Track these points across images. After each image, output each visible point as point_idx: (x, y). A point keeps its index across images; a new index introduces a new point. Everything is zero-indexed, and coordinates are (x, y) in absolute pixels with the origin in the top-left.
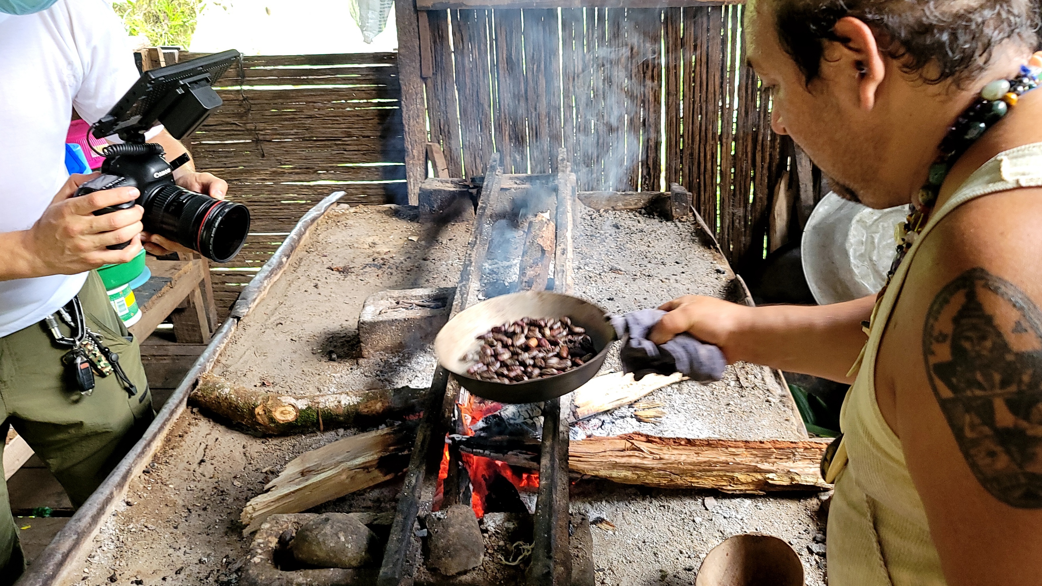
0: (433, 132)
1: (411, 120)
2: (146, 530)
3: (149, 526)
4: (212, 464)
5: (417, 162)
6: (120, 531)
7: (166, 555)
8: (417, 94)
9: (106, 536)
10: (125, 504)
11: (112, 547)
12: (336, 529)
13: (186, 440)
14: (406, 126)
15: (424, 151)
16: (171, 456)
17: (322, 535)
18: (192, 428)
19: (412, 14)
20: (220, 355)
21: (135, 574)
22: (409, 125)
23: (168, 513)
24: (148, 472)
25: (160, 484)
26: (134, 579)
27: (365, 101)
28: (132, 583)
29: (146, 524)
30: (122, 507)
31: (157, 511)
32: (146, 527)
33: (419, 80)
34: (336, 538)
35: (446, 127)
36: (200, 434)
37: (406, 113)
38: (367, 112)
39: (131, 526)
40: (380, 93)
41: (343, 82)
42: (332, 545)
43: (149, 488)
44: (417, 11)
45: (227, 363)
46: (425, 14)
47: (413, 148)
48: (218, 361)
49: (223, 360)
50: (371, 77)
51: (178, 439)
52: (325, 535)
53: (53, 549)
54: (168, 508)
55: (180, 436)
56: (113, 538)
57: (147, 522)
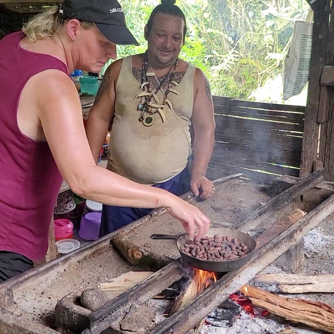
0: (321, 154)
1: (307, 145)
2: (64, 282)
3: (66, 281)
4: (103, 268)
5: (306, 169)
6: (56, 279)
7: (64, 293)
8: (312, 131)
9: (50, 278)
10: (64, 270)
11: (50, 283)
12: (93, 294)
13: (101, 256)
14: (303, 148)
15: (312, 163)
16: (91, 260)
17: (88, 294)
18: (105, 253)
19: (318, 86)
20: (135, 228)
21: (50, 295)
22: (305, 147)
23: (76, 279)
24: (79, 262)
25: (80, 268)
26: (49, 296)
27: (287, 131)
28: (48, 297)
29: (66, 280)
30: (62, 270)
31: (72, 277)
32: (65, 281)
33: (315, 123)
34: (92, 297)
35: (328, 152)
36: (107, 256)
37: (305, 141)
38: (287, 137)
39: (60, 278)
40: (296, 128)
41: (279, 120)
42: (89, 299)
43: (75, 268)
44: (320, 85)
45: (137, 232)
46: (325, 88)
47: (305, 161)
48: (133, 230)
49: (136, 231)
50: (292, 119)
51: (98, 254)
52: (89, 294)
53: (26, 273)
54: (77, 278)
55: (99, 254)
56: (52, 280)
57: (67, 279)
